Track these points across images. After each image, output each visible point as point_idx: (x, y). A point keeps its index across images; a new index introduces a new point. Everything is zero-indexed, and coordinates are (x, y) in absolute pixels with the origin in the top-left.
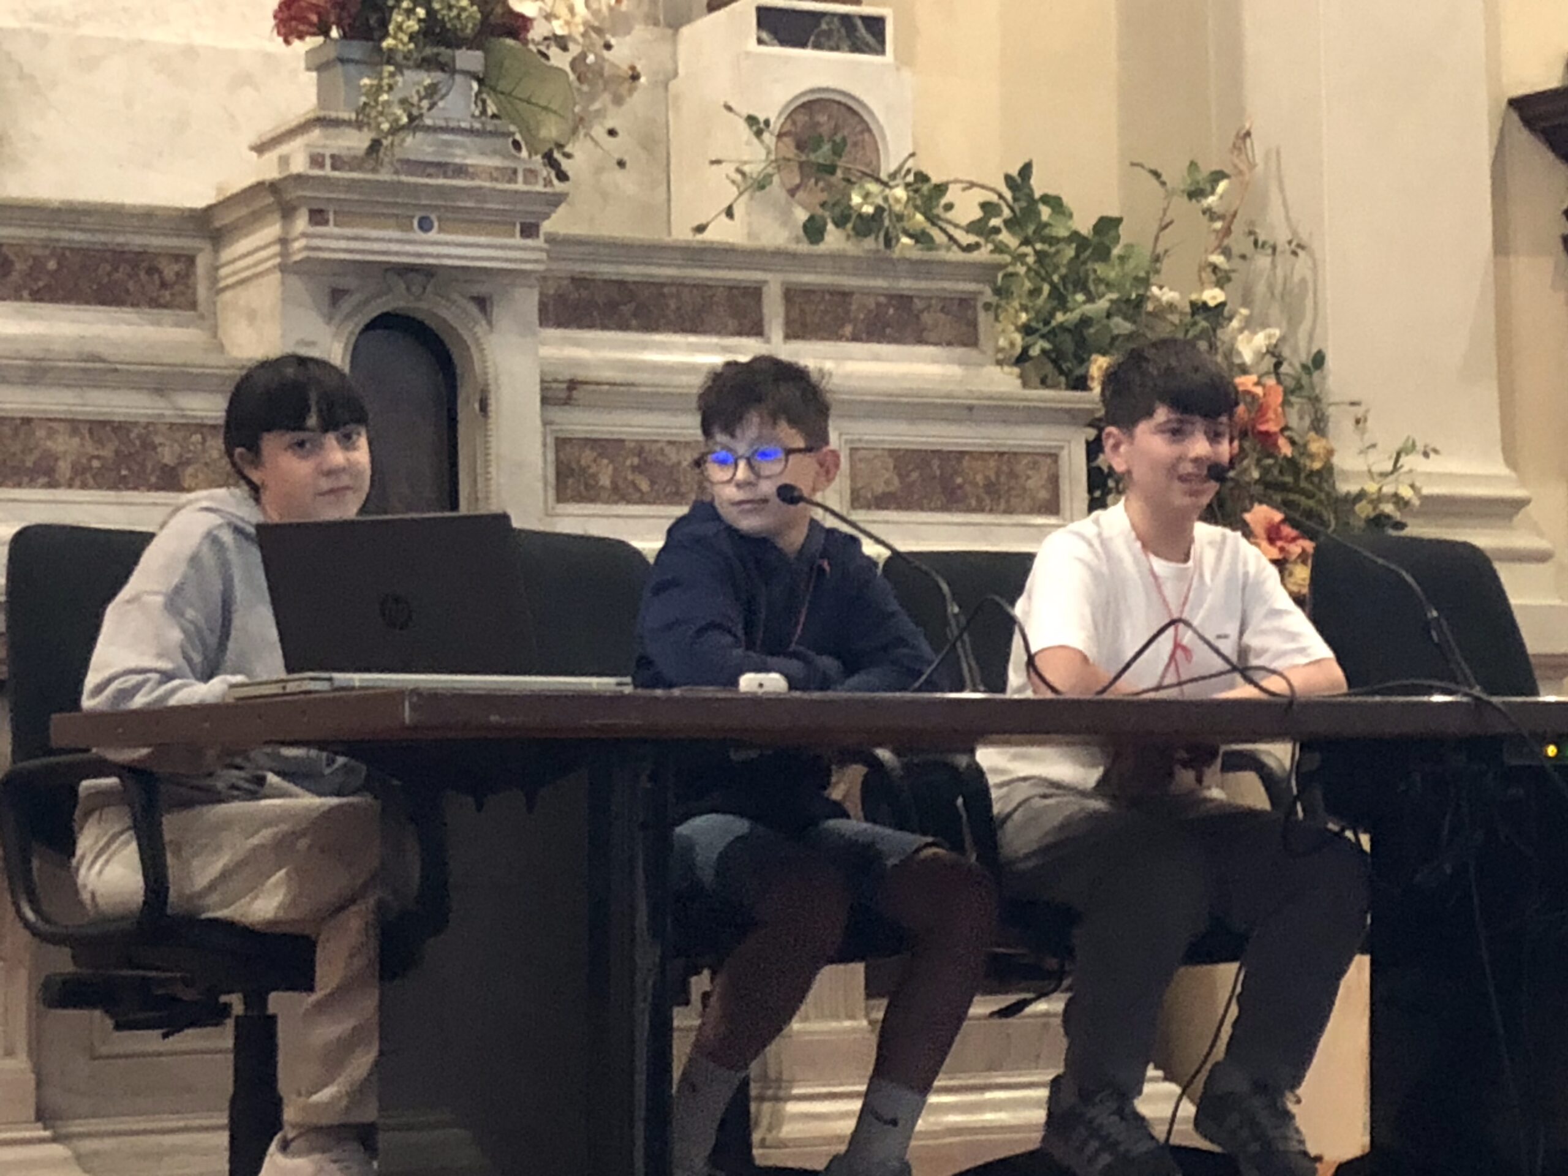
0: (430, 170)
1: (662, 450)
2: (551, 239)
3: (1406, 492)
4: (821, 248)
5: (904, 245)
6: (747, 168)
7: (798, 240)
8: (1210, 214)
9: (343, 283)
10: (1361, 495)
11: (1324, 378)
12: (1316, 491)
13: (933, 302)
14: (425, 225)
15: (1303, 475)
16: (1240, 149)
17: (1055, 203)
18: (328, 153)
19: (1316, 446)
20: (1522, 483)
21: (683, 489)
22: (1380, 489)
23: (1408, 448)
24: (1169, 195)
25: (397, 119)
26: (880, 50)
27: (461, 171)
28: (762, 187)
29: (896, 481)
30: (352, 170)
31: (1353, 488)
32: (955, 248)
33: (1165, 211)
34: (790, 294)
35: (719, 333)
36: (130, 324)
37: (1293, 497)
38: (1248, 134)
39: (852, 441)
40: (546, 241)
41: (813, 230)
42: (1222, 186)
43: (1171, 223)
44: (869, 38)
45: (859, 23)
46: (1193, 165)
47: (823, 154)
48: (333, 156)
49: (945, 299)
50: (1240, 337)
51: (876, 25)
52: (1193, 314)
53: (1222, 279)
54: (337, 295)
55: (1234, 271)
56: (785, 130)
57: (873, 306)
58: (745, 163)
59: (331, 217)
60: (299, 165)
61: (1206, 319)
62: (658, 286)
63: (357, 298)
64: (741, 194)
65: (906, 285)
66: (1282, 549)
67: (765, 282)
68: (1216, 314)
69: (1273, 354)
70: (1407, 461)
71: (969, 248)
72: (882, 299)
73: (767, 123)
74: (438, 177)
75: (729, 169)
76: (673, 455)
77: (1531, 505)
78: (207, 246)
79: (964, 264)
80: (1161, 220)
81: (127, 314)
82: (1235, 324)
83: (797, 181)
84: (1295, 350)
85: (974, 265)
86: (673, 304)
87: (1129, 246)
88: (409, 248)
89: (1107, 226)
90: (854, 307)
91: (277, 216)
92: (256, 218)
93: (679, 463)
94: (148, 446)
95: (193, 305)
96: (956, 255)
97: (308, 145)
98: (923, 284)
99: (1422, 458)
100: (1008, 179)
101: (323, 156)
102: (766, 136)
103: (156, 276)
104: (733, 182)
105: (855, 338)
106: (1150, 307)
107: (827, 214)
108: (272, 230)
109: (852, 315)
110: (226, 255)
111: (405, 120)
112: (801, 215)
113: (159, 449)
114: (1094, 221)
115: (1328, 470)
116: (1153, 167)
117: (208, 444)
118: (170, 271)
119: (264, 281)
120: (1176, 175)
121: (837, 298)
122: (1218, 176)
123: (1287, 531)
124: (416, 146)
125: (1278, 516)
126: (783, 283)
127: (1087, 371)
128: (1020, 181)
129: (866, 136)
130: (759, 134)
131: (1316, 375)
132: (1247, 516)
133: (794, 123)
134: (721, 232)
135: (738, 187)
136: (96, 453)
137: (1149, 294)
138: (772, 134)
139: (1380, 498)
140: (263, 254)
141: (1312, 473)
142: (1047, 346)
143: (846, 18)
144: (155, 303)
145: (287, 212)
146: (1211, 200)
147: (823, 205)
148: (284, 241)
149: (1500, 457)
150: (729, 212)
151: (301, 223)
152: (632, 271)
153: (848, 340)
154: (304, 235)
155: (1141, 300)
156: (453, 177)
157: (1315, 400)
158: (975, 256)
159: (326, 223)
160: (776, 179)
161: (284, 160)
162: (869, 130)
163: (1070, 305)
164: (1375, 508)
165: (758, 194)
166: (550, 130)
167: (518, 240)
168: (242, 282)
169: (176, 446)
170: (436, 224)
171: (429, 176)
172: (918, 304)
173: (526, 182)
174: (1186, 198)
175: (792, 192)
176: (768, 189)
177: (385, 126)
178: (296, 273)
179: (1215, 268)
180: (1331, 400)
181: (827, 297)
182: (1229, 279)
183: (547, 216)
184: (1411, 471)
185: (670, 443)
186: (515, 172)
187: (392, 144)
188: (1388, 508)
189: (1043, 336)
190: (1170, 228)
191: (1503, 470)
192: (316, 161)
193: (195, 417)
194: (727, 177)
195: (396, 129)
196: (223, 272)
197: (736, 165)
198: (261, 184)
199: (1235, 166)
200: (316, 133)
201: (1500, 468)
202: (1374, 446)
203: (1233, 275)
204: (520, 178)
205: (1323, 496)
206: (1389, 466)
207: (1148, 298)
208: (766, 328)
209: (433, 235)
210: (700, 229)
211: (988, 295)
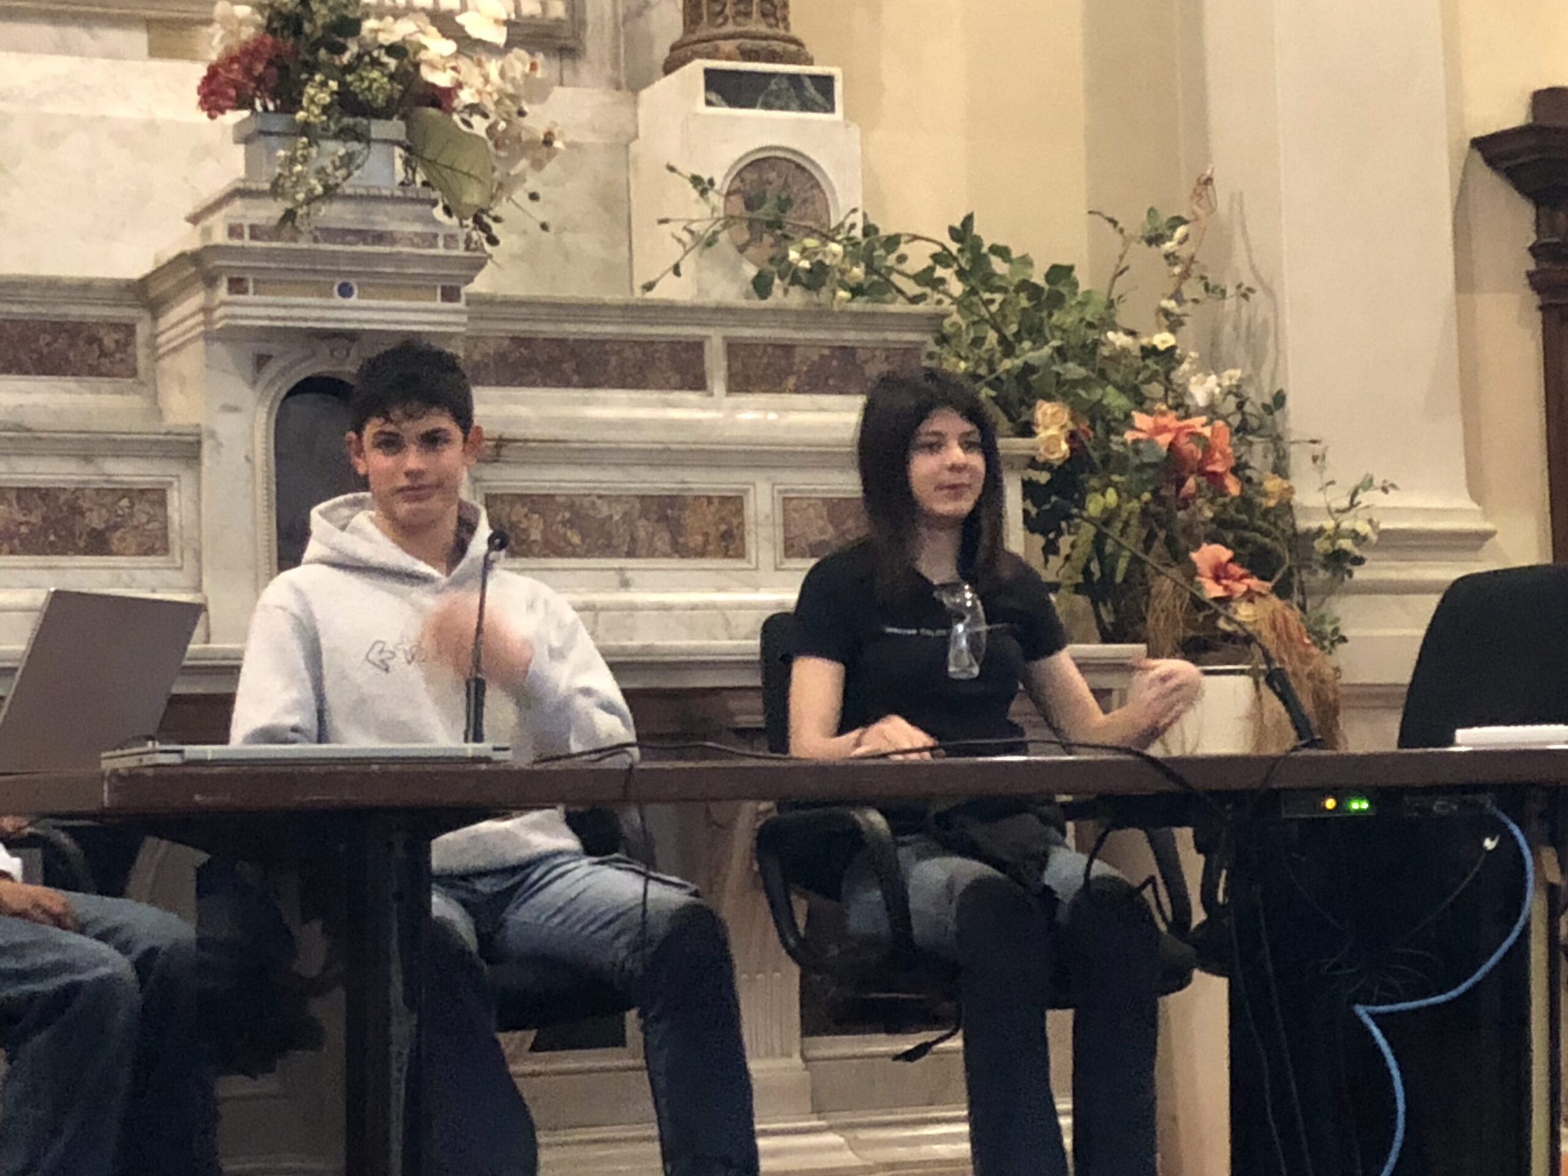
0: (349, 238)
1: (593, 503)
2: (475, 300)
3: (1363, 528)
4: (769, 302)
5: (842, 299)
6: (694, 227)
7: (747, 297)
8: (1171, 258)
9: (264, 348)
10: (1321, 531)
11: (1285, 418)
12: (1272, 528)
13: (877, 353)
14: (345, 291)
15: (1258, 513)
16: (1200, 196)
17: (1002, 252)
18: (246, 223)
19: (1273, 484)
20: (1486, 516)
21: (615, 542)
22: (1338, 526)
23: (1367, 484)
24: (1126, 242)
25: (311, 190)
26: (829, 108)
27: (380, 237)
28: (709, 244)
29: (831, 529)
30: (271, 239)
31: (1314, 525)
32: (901, 299)
33: (1121, 257)
34: (733, 348)
35: (660, 388)
36: (69, 392)
37: (1247, 534)
38: (1209, 180)
39: (786, 491)
40: (468, 303)
41: (761, 286)
42: (1181, 231)
43: (1126, 268)
44: (819, 98)
45: (807, 83)
46: (1151, 211)
47: (767, 211)
48: (252, 227)
49: (888, 349)
50: (1193, 379)
51: (825, 84)
52: (1144, 358)
53: (1174, 323)
54: (261, 361)
55: (1186, 315)
56: (734, 187)
57: (816, 358)
58: (693, 221)
59: (251, 285)
60: (220, 237)
61: (1157, 363)
62: (600, 343)
63: (282, 363)
64: (686, 253)
65: (850, 337)
66: (1226, 588)
67: (708, 337)
68: (1169, 357)
69: (1237, 395)
70: (1363, 498)
71: (915, 300)
72: (826, 352)
73: (711, 182)
74: (356, 244)
75: (677, 228)
76: (604, 510)
77: (1497, 538)
78: (147, 316)
79: (908, 315)
80: (1118, 267)
81: (69, 382)
82: (1185, 366)
83: (746, 236)
84: (1259, 391)
85: (919, 316)
86: (614, 360)
87: (1088, 292)
88: (329, 314)
89: (1060, 273)
90: (797, 360)
91: (200, 284)
92: (183, 289)
93: (611, 517)
94: (77, 511)
95: (134, 373)
96: (899, 306)
97: (226, 216)
98: (866, 336)
99: (1379, 494)
100: (952, 230)
101: (241, 226)
102: (711, 194)
103: (95, 346)
104: (679, 240)
105: (797, 390)
106: (1105, 351)
107: (774, 269)
108: (196, 300)
109: (795, 368)
110: (163, 323)
111: (319, 190)
112: (750, 271)
113: (87, 514)
114: (1046, 269)
115: (1286, 507)
116: (1110, 216)
117: (137, 507)
118: (109, 342)
119: (191, 347)
120: (1135, 222)
121: (779, 352)
122: (1178, 221)
123: (1236, 569)
124: (332, 213)
125: (1226, 554)
126: (725, 338)
127: (1033, 415)
128: (963, 233)
129: (816, 191)
130: (703, 192)
131: (1277, 414)
132: (1194, 556)
133: (742, 181)
134: (669, 290)
135: (684, 245)
136: (24, 519)
137: (1103, 338)
138: (718, 193)
139: (1338, 533)
140: (190, 323)
141: (1268, 511)
142: (993, 393)
143: (794, 78)
144: (94, 371)
145: (211, 282)
146: (1169, 246)
147: (772, 260)
148: (206, 310)
149: (1465, 492)
150: (676, 270)
151: (222, 292)
152: (572, 329)
153: (791, 392)
154: (224, 303)
155: (1096, 343)
156: (374, 243)
157: (1277, 439)
158: (921, 307)
159: (245, 291)
160: (723, 237)
161: (207, 232)
162: (818, 185)
163: (1017, 352)
164: (1333, 545)
165: (707, 252)
166: (473, 196)
167: (439, 304)
168: (175, 349)
169: (104, 511)
170: (356, 291)
171: (350, 243)
172: (861, 355)
173: (446, 246)
174: (1144, 244)
175: (742, 249)
176: (717, 245)
177: (301, 196)
178: (218, 339)
179: (1167, 313)
180: (1292, 439)
181: (770, 350)
182: (1182, 324)
183: (469, 280)
184: (1367, 507)
185: (600, 497)
186: (436, 236)
187: (308, 215)
188: (1346, 544)
189: (989, 385)
190: (1125, 274)
191: (1467, 503)
192: (234, 231)
193: (122, 482)
194: (673, 236)
195: (311, 199)
196: (162, 339)
197: (683, 224)
198: (182, 256)
199: (1194, 213)
200: (238, 204)
201: (1465, 502)
202: (1332, 483)
203: (1186, 319)
204: (441, 242)
205: (1278, 534)
206: (1345, 503)
207: (1103, 344)
208: (709, 383)
209: (353, 300)
210: (649, 287)
211: (932, 347)
